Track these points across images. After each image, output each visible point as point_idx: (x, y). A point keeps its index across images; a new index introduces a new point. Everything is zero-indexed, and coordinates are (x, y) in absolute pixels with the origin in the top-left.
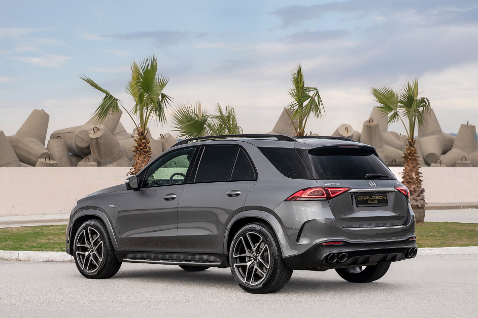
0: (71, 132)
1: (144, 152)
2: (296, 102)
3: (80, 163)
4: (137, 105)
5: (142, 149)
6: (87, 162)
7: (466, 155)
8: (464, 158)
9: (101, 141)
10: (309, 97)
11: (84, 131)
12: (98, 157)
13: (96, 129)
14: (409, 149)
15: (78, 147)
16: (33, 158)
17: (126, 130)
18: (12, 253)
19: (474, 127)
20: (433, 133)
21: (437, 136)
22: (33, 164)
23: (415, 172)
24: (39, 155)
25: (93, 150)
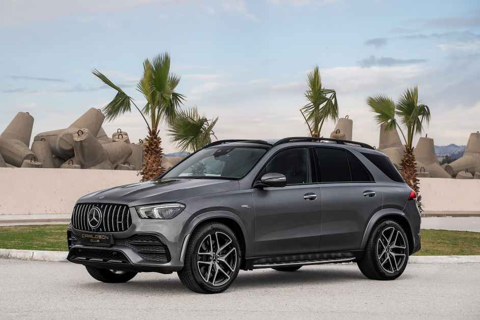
0: (54, 134)
1: (155, 151)
2: (312, 104)
3: (64, 165)
4: (148, 104)
5: (153, 149)
6: (71, 165)
7: (425, 166)
8: (422, 169)
9: (86, 144)
10: (327, 99)
11: (68, 134)
12: (81, 159)
13: (80, 133)
14: (407, 156)
15: (62, 149)
16: (18, 160)
17: (107, 134)
18: (26, 252)
19: (432, 140)
20: (393, 145)
21: (397, 148)
22: (18, 165)
23: (413, 179)
24: (24, 156)
25: (77, 153)
